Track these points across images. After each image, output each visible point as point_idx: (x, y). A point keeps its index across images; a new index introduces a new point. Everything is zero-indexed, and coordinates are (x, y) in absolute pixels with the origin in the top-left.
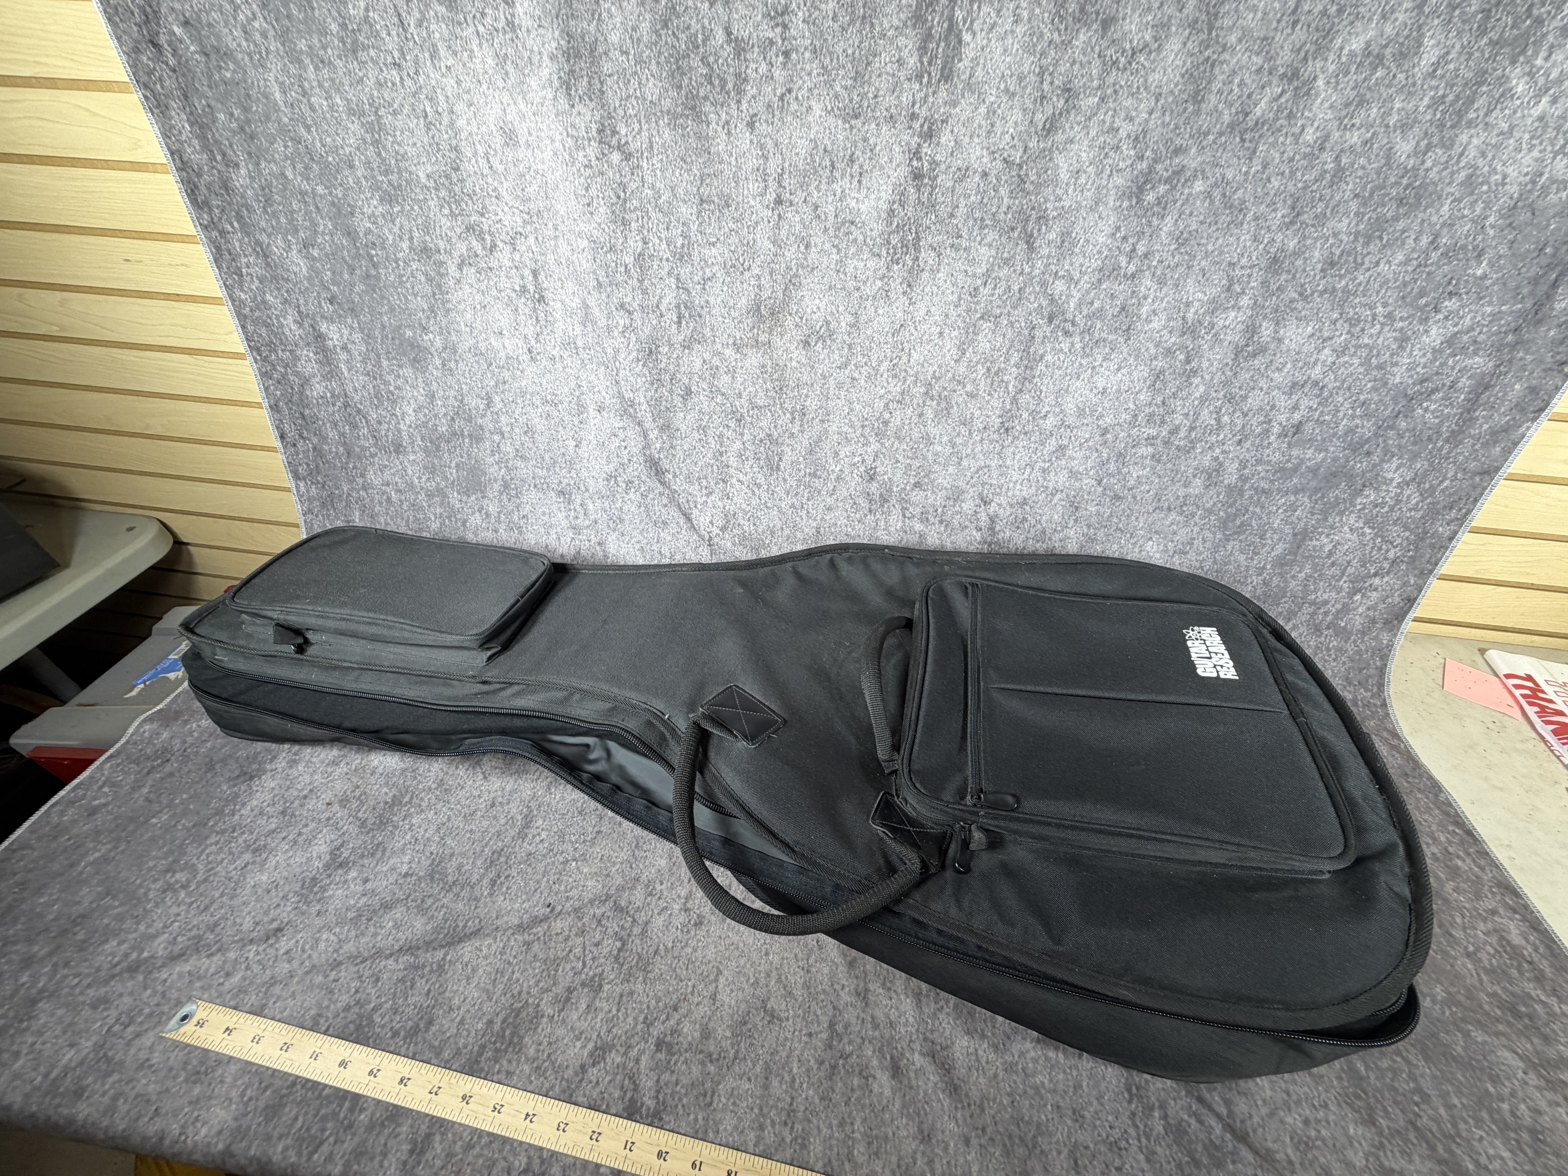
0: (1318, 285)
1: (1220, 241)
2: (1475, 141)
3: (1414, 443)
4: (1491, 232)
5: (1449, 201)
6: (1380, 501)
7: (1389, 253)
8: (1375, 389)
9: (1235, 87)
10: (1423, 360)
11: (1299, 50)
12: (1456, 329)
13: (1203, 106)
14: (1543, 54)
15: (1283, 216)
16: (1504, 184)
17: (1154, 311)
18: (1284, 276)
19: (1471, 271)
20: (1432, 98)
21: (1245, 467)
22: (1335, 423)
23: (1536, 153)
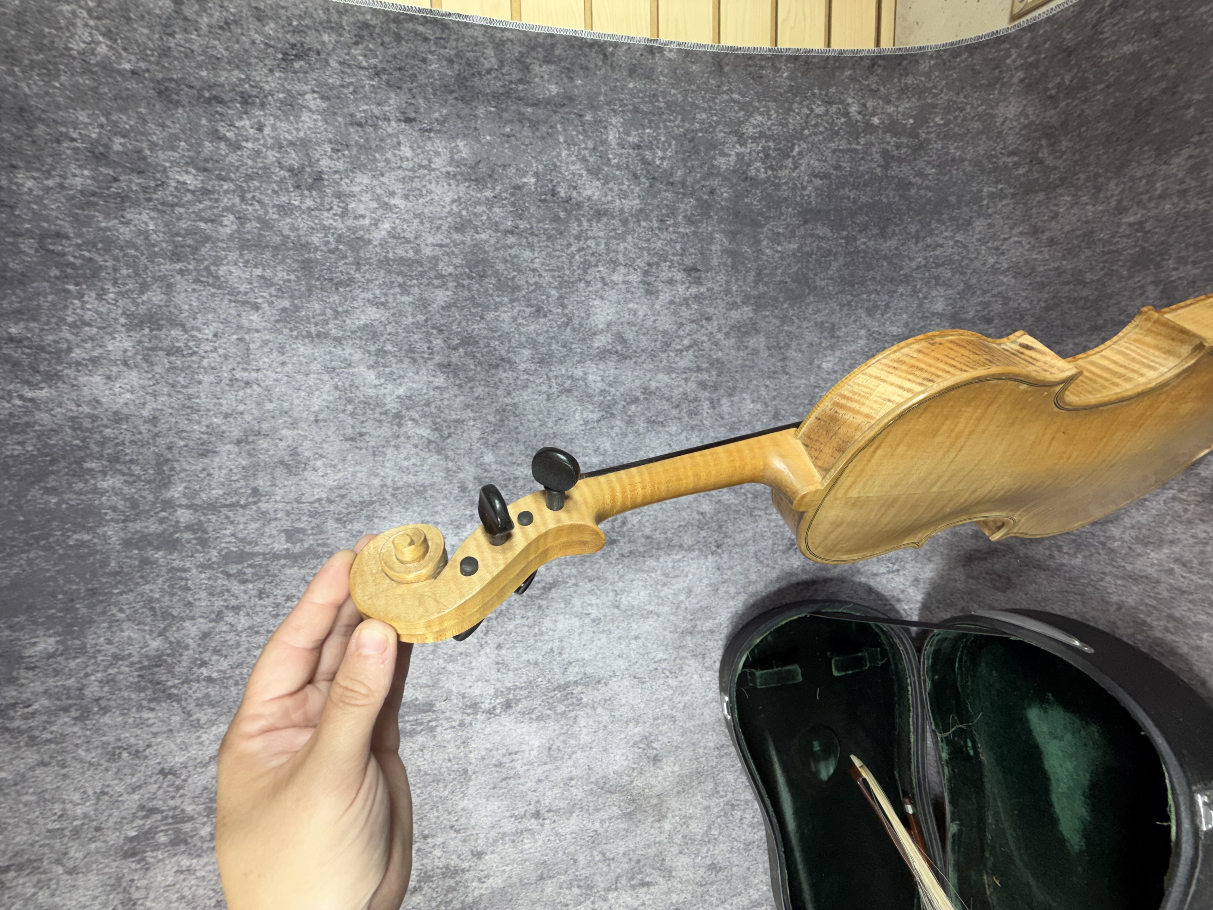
0: (558, 314)
1: (530, 417)
2: (430, 240)
3: (697, 152)
4: (498, 188)
5: (477, 236)
6: (761, 155)
7: (525, 264)
8: (647, 218)
9: (411, 463)
10: (616, 188)
11: (380, 421)
12: (584, 173)
13: (427, 483)
14: (361, 222)
15: (505, 371)
16: (459, 198)
17: (596, 451)
18: (554, 347)
19: (533, 189)
20: (402, 294)
21: (735, 303)
22: (683, 237)
23: (432, 187)
